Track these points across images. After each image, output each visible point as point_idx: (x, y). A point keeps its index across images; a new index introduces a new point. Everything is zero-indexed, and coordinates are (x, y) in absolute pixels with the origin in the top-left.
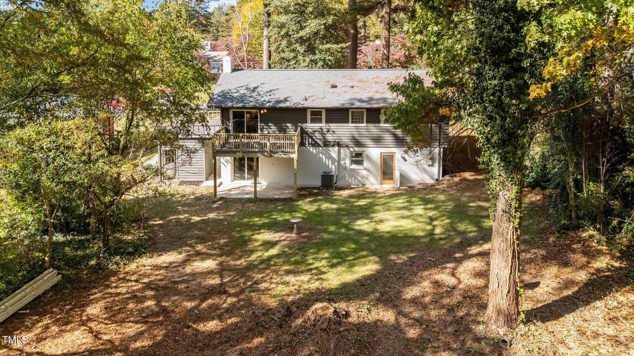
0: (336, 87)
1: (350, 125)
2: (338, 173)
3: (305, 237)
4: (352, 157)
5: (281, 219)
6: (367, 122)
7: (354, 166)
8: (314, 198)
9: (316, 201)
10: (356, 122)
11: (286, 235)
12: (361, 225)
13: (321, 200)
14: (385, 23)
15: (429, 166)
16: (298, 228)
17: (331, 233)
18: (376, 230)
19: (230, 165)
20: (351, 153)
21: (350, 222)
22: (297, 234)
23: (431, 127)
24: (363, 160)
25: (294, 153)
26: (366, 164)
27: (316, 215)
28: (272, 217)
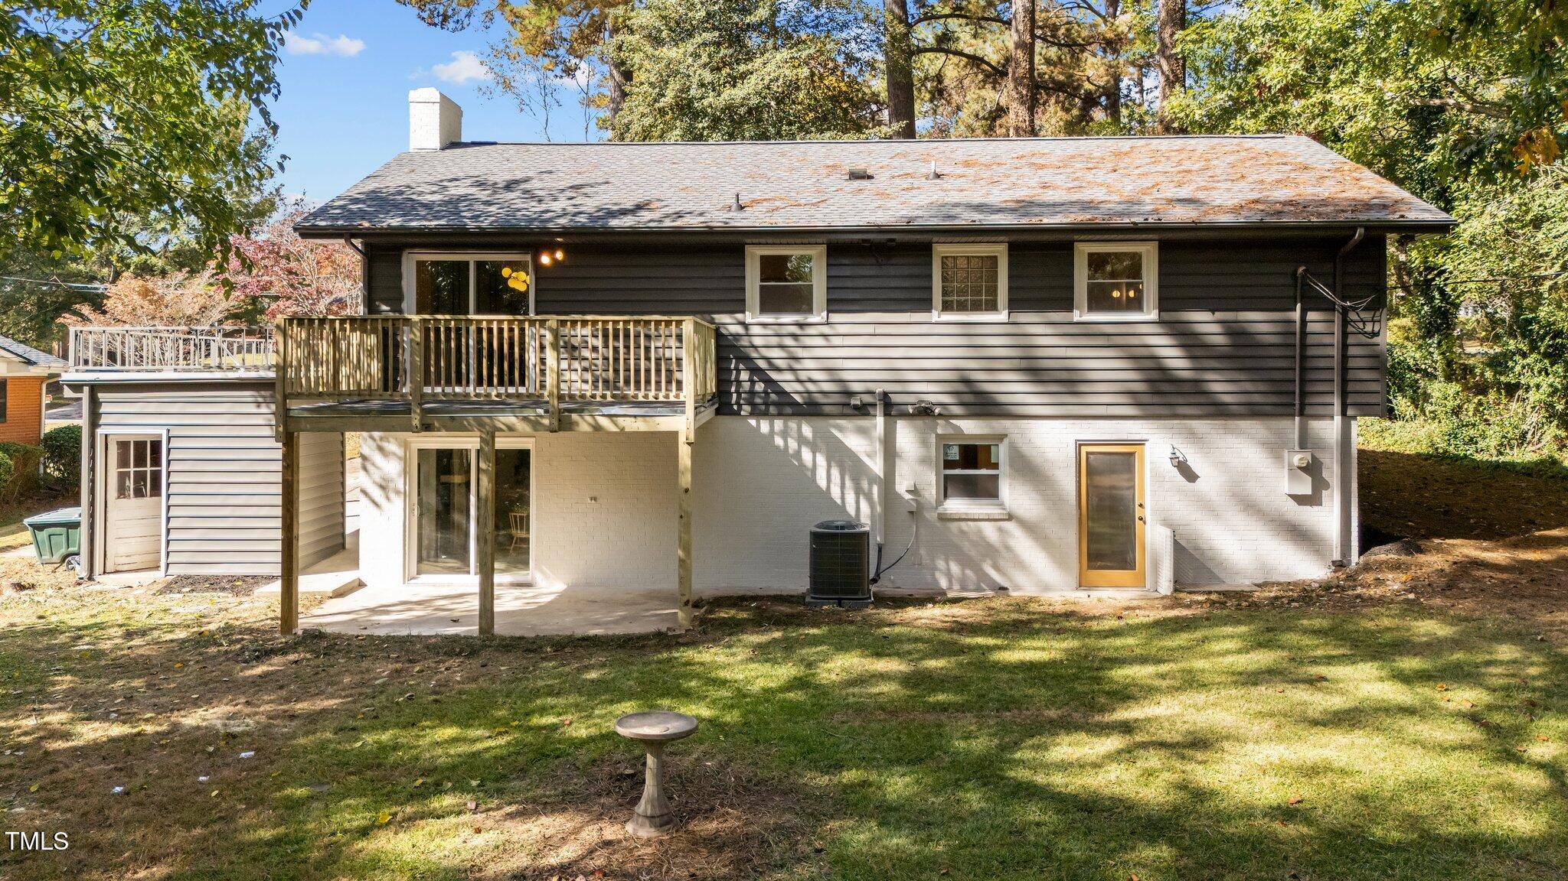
0: (870, 177)
1: (935, 316)
2: (886, 536)
3: (715, 844)
4: (949, 464)
5: (582, 732)
6: (1014, 305)
7: (956, 505)
8: (777, 635)
9: (788, 647)
10: (962, 307)
11: (590, 834)
12: (1082, 765)
13: (815, 641)
14: (1015, 80)
15: (1300, 500)
16: (672, 782)
17: (889, 814)
18: (1200, 795)
19: (398, 502)
20: (944, 444)
21: (1003, 748)
22: (662, 820)
23: (1304, 322)
24: (996, 477)
25: (676, 407)
26: (1013, 494)
27: (792, 710)
28: (537, 720)
